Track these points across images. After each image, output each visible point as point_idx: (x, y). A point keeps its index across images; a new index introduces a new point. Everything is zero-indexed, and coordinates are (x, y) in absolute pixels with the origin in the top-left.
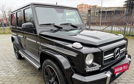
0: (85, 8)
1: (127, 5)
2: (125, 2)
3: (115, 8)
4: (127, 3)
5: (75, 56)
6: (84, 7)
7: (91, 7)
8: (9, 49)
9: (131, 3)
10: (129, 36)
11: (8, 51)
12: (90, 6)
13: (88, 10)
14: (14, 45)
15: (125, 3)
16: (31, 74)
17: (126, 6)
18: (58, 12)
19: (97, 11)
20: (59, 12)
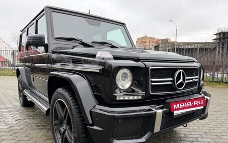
0: (150, 42)
1: (219, 39)
2: (215, 35)
3: (198, 43)
4: (218, 37)
5: (98, 71)
6: (148, 41)
7: (160, 42)
8: (13, 94)
9: (226, 36)
10: (222, 83)
11: (11, 96)
12: (158, 40)
13: (155, 46)
14: (19, 82)
15: (215, 37)
16: (36, 126)
17: (218, 41)
18: (90, 24)
19: (170, 48)
20: (92, 25)
